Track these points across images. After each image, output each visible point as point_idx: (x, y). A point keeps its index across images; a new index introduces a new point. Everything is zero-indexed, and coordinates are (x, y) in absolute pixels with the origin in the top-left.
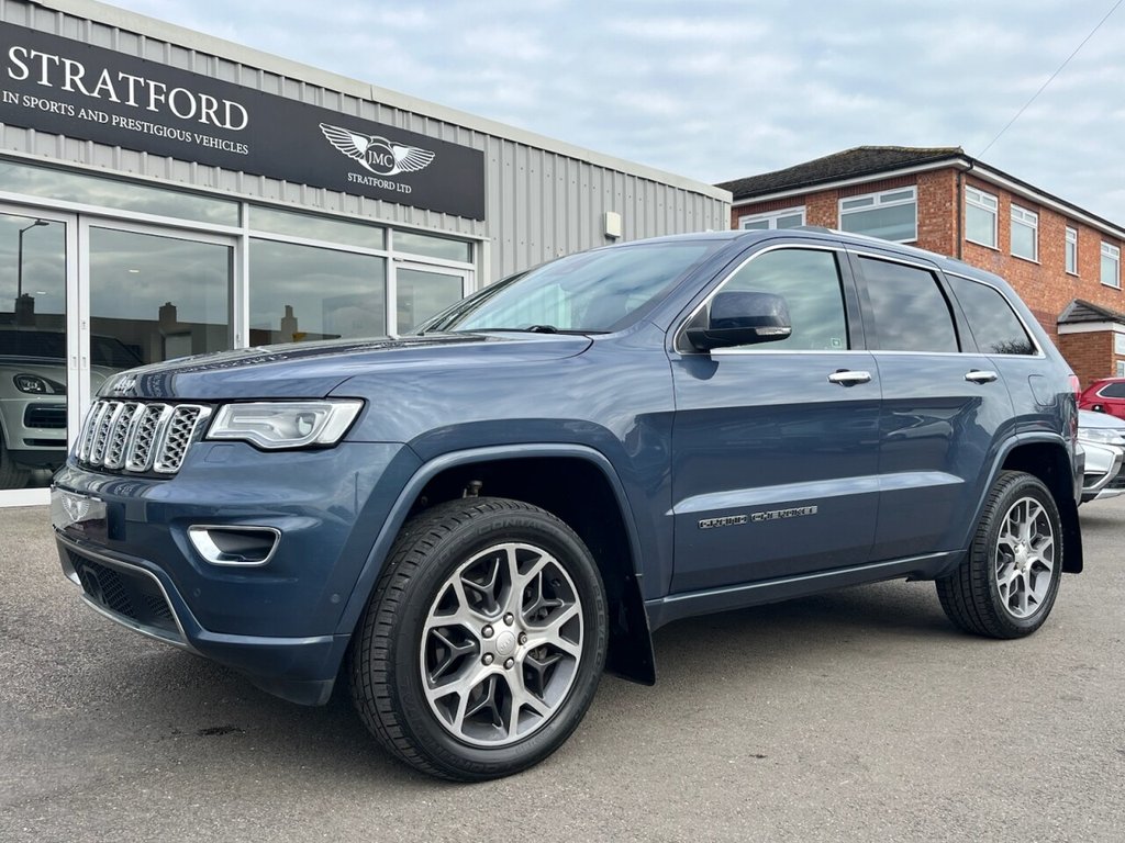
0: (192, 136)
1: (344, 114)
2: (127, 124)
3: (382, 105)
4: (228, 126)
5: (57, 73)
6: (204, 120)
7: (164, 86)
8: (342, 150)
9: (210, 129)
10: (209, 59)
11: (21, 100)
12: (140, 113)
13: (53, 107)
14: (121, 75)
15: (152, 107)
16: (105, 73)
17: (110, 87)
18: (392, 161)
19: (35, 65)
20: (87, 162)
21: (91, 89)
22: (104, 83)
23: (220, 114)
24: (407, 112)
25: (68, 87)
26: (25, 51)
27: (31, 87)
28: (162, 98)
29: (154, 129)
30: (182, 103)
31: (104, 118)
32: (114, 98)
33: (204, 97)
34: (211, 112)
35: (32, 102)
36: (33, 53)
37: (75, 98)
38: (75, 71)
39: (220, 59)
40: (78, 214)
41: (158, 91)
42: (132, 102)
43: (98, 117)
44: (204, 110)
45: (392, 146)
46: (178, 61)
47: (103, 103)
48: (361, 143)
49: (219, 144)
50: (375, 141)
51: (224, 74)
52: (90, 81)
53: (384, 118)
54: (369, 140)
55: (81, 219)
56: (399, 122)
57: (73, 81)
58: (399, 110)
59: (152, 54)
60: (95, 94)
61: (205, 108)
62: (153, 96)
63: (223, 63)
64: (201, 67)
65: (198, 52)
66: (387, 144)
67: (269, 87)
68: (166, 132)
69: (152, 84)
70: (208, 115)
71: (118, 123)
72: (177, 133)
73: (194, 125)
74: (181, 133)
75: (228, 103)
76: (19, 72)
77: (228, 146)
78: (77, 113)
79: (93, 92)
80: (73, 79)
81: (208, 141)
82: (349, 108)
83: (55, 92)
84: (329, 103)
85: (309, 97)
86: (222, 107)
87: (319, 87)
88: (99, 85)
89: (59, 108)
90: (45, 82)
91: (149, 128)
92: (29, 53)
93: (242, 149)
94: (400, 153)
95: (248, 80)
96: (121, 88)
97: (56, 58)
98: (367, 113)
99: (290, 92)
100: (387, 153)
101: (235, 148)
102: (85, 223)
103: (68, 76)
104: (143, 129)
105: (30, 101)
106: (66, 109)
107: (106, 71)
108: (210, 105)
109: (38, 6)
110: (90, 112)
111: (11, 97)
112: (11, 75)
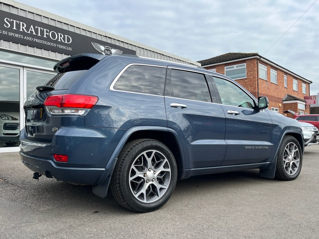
0: (56, 45)
1: (98, 40)
2: (38, 41)
3: (108, 37)
4: (66, 42)
5: (18, 26)
7: (48, 30)
8: (97, 50)
9: (61, 43)
10: (61, 23)
11: (8, 33)
12: (42, 38)
13: (17, 35)
14: (36, 27)
15: (45, 36)
17: (33, 30)
18: (111, 53)
19: (12, 23)
20: (27, 52)
21: (27, 31)
23: (64, 39)
24: (115, 39)
25: (21, 30)
26: (9, 19)
27: (11, 30)
28: (48, 34)
29: (45, 43)
30: (53, 35)
32: (34, 33)
33: (59, 34)
34: (61, 38)
36: (11, 20)
37: (23, 33)
38: (23, 25)
39: (64, 23)
41: (47, 32)
42: (39, 35)
43: (30, 39)
44: (59, 38)
45: (111, 49)
46: (52, 23)
47: (31, 35)
48: (103, 48)
49: (64, 47)
50: (107, 47)
51: (65, 27)
52: (27, 28)
53: (109, 41)
54: (105, 47)
55: (24, 68)
56: (113, 42)
58: (113, 39)
59: (45, 21)
60: (29, 32)
61: (60, 37)
62: (45, 33)
63: (65, 24)
64: (58, 25)
65: (58, 21)
66: (110, 48)
67: (77, 31)
68: (49, 44)
69: (45, 30)
70: (60, 39)
71: (35, 41)
72: (52, 44)
73: (56, 42)
74: (53, 44)
75: (66, 36)
76: (7, 25)
77: (66, 48)
78: (24, 37)
80: (22, 28)
81: (60, 46)
82: (99, 38)
83: (17, 32)
84: (94, 36)
85: (88, 35)
86: (64, 37)
87: (91, 32)
88: (30, 30)
89: (19, 36)
90: (15, 28)
91: (44, 42)
92: (10, 20)
93: (70, 49)
94: (113, 51)
95: (71, 29)
96: (36, 31)
97: (18, 22)
98: (104, 40)
99: (83, 33)
100: (110, 51)
101: (68, 48)
103: (21, 27)
104: (42, 42)
105: (10, 34)
106: (21, 36)
107: (32, 26)
108: (61, 36)
109: (13, 6)
110: (27, 37)
111: (5, 32)
112: (5, 26)
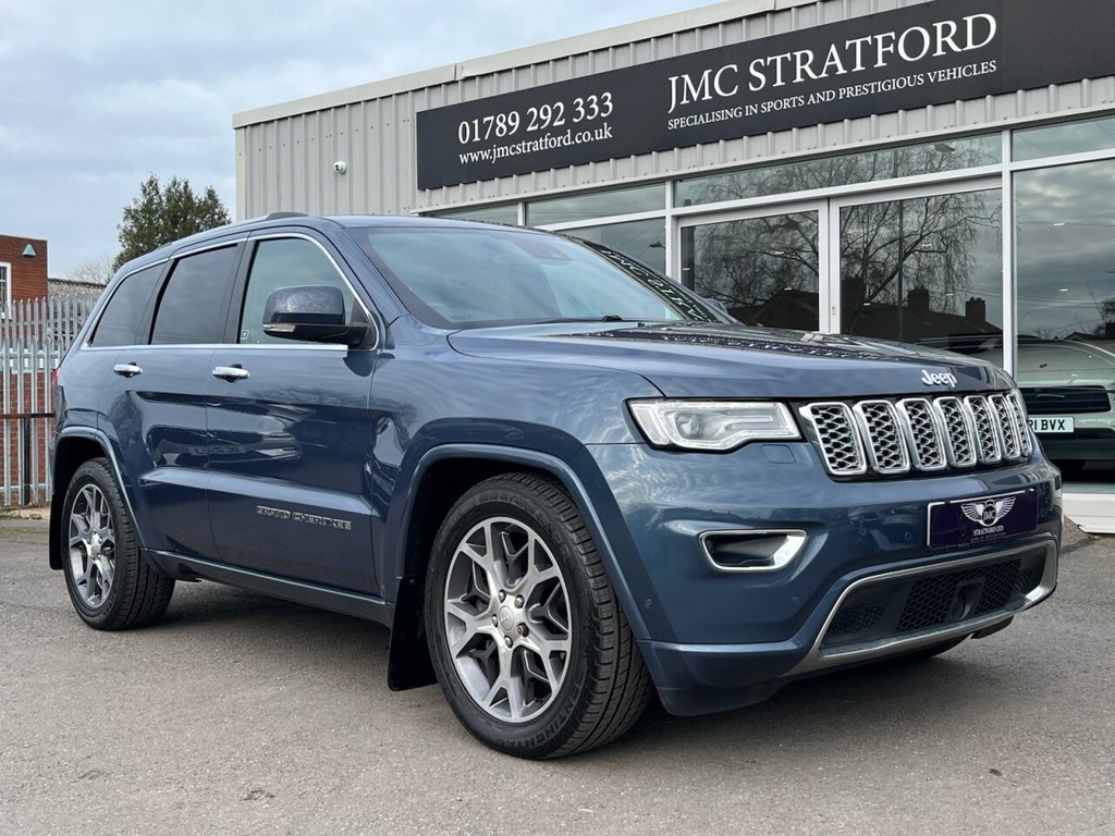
0: (926, 77)
2: (854, 92)
4: (969, 46)
5: (789, 67)
6: (939, 52)
7: (893, 34)
9: (951, 59)
11: (760, 108)
12: (871, 73)
13: (785, 103)
14: (848, 43)
15: (880, 63)
16: (833, 49)
17: (838, 62)
19: (769, 71)
21: (817, 72)
22: (832, 59)
23: (960, 36)
25: (799, 79)
26: (762, 61)
27: (770, 93)
28: (891, 49)
29: (881, 86)
30: (914, 44)
31: (831, 95)
32: (841, 71)
33: (939, 26)
34: (948, 39)
35: (768, 107)
36: (769, 59)
37: (809, 86)
38: (805, 59)
40: (828, 199)
41: (887, 42)
42: (859, 67)
43: (825, 97)
44: (940, 41)
47: (834, 81)
49: (959, 72)
52: (818, 63)
57: (803, 71)
60: (824, 75)
61: (940, 38)
62: (880, 50)
68: (895, 84)
69: (880, 38)
70: (945, 44)
71: (845, 96)
72: (907, 81)
73: (931, 63)
74: (912, 78)
75: (969, 20)
76: (757, 82)
77: (969, 71)
78: (806, 100)
79: (820, 74)
80: (804, 69)
81: (942, 76)
83: (790, 89)
86: (962, 26)
88: (827, 63)
89: (791, 103)
90: (779, 82)
92: (766, 62)
93: (988, 67)
96: (848, 57)
97: (789, 55)
101: (979, 69)
103: (799, 67)
104: (870, 91)
105: (766, 106)
106: (797, 101)
107: (833, 46)
108: (946, 31)
109: (774, 12)
110: (818, 95)
111: (752, 109)
112: (752, 88)
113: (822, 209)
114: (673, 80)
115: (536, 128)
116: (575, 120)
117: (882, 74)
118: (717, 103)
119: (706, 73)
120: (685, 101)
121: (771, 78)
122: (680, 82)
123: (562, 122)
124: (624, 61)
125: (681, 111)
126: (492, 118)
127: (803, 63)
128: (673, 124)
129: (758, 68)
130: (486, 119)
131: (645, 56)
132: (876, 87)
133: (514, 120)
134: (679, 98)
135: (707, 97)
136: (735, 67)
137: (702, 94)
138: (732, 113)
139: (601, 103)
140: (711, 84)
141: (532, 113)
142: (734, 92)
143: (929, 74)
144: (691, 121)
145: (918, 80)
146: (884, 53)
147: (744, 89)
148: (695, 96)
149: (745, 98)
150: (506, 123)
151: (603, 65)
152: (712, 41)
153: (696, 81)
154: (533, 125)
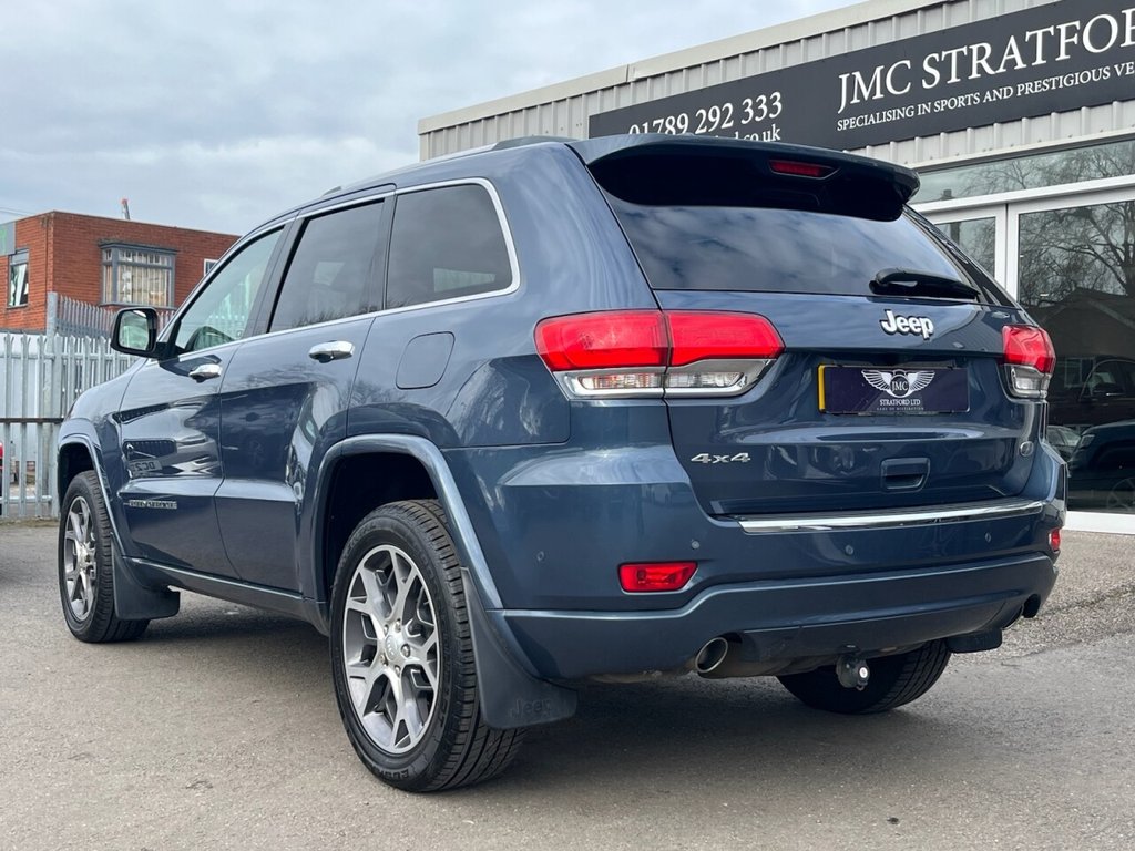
0: (1112, 70)
2: (1034, 89)
5: (965, 62)
6: (1129, 41)
7: (1077, 24)
11: (933, 107)
12: (1053, 68)
13: (960, 102)
14: (1028, 34)
15: (1063, 56)
16: (1012, 41)
17: (1017, 55)
19: (944, 67)
21: (995, 68)
22: (1011, 52)
25: (975, 75)
26: (936, 56)
27: (945, 90)
28: (1075, 40)
29: (1063, 81)
30: (1100, 34)
31: (1009, 91)
32: (1020, 65)
33: (1128, 13)
35: (942, 105)
36: (944, 54)
37: (986, 83)
38: (982, 52)
40: (1007, 204)
41: (1071, 32)
42: (1039, 61)
43: (1002, 94)
44: (1128, 29)
47: (1013, 77)
52: (996, 57)
55: (1010, 208)
57: (980, 66)
60: (1001, 70)
62: (1063, 41)
68: (1079, 78)
69: (1063, 28)
71: (1024, 92)
72: (1092, 75)
74: (1098, 72)
76: (930, 79)
78: (982, 98)
79: (998, 69)
80: (980, 64)
81: (1130, 69)
83: (965, 86)
88: (1006, 57)
89: (966, 101)
90: (954, 79)
92: (940, 57)
96: (1028, 49)
97: (965, 49)
102: (1014, 213)
103: (975, 62)
104: (1051, 86)
105: (940, 105)
106: (973, 99)
107: (1012, 38)
110: (995, 91)
111: (924, 108)
112: (925, 86)
113: (1000, 214)
114: (844, 77)
115: (704, 130)
116: (744, 122)
117: (1065, 69)
118: (890, 102)
119: (878, 70)
120: (856, 101)
121: (946, 74)
122: (851, 80)
123: (730, 125)
124: (795, 58)
125: (852, 111)
126: (661, 121)
127: (980, 57)
128: (843, 125)
129: (932, 63)
130: (655, 122)
131: (816, 52)
132: (1057, 82)
133: (683, 122)
134: (850, 97)
135: (878, 95)
136: (908, 63)
137: (873, 92)
138: (904, 113)
139: (770, 103)
140: (883, 81)
141: (701, 115)
142: (907, 90)
143: (1116, 67)
144: (862, 121)
145: (1103, 74)
146: (1067, 44)
147: (917, 86)
148: (866, 94)
149: (918, 96)
150: (676, 126)
151: (774, 63)
152: (886, 35)
153: (867, 79)
154: (702, 128)
